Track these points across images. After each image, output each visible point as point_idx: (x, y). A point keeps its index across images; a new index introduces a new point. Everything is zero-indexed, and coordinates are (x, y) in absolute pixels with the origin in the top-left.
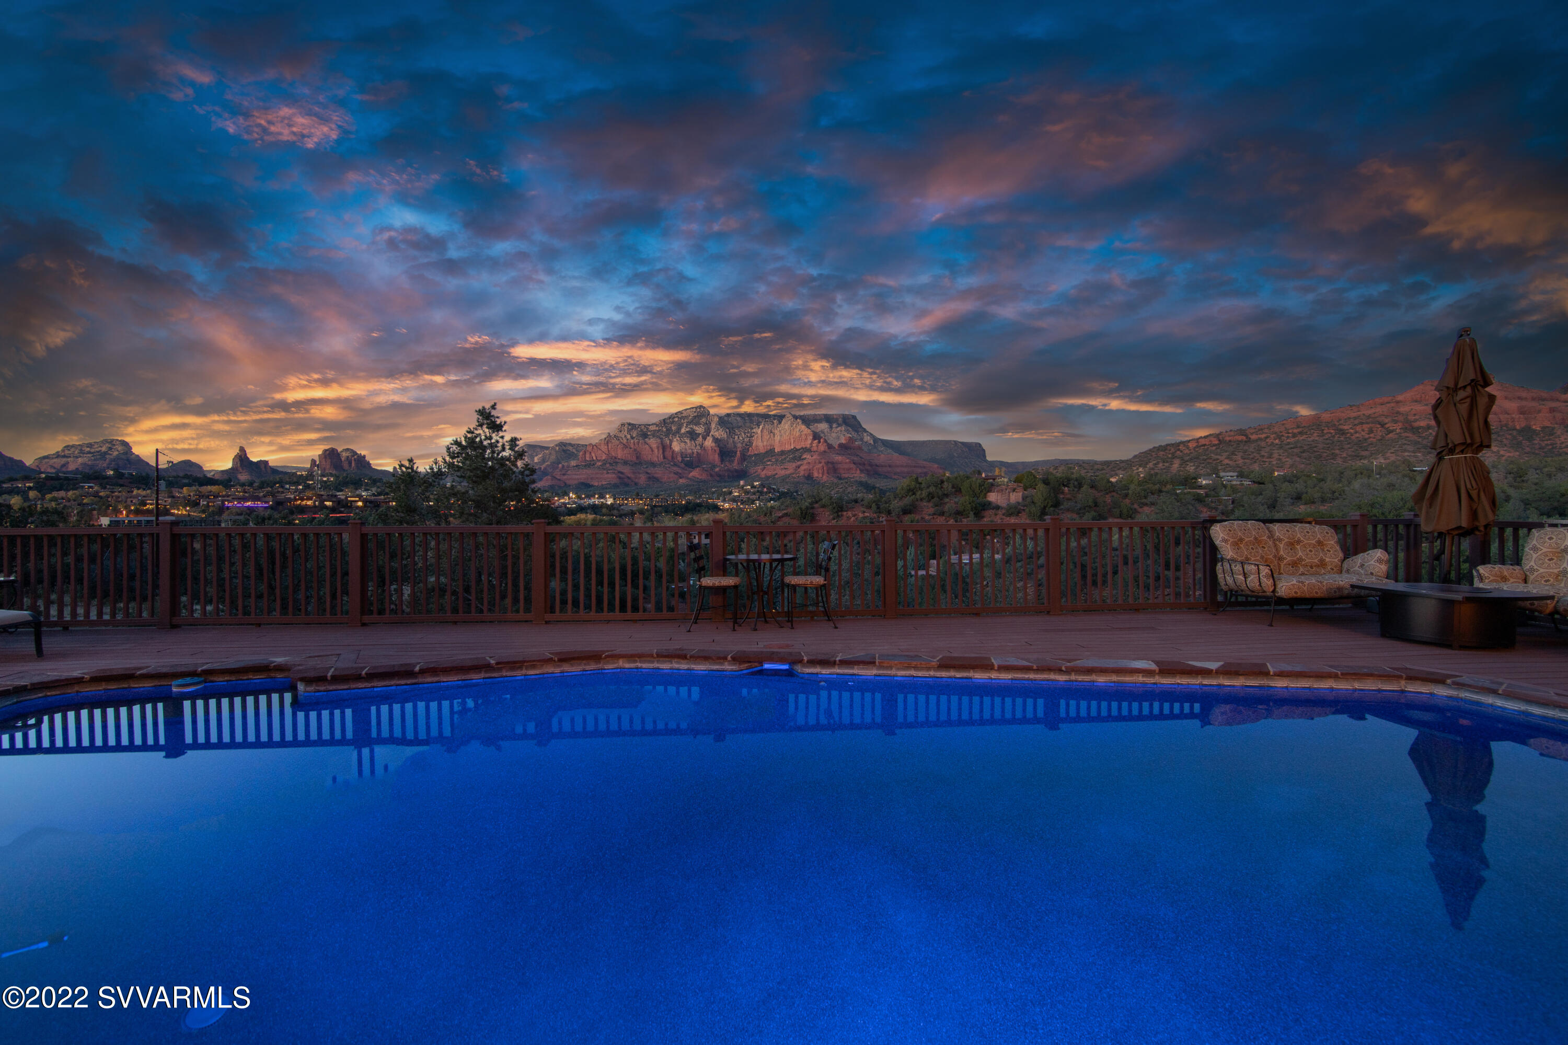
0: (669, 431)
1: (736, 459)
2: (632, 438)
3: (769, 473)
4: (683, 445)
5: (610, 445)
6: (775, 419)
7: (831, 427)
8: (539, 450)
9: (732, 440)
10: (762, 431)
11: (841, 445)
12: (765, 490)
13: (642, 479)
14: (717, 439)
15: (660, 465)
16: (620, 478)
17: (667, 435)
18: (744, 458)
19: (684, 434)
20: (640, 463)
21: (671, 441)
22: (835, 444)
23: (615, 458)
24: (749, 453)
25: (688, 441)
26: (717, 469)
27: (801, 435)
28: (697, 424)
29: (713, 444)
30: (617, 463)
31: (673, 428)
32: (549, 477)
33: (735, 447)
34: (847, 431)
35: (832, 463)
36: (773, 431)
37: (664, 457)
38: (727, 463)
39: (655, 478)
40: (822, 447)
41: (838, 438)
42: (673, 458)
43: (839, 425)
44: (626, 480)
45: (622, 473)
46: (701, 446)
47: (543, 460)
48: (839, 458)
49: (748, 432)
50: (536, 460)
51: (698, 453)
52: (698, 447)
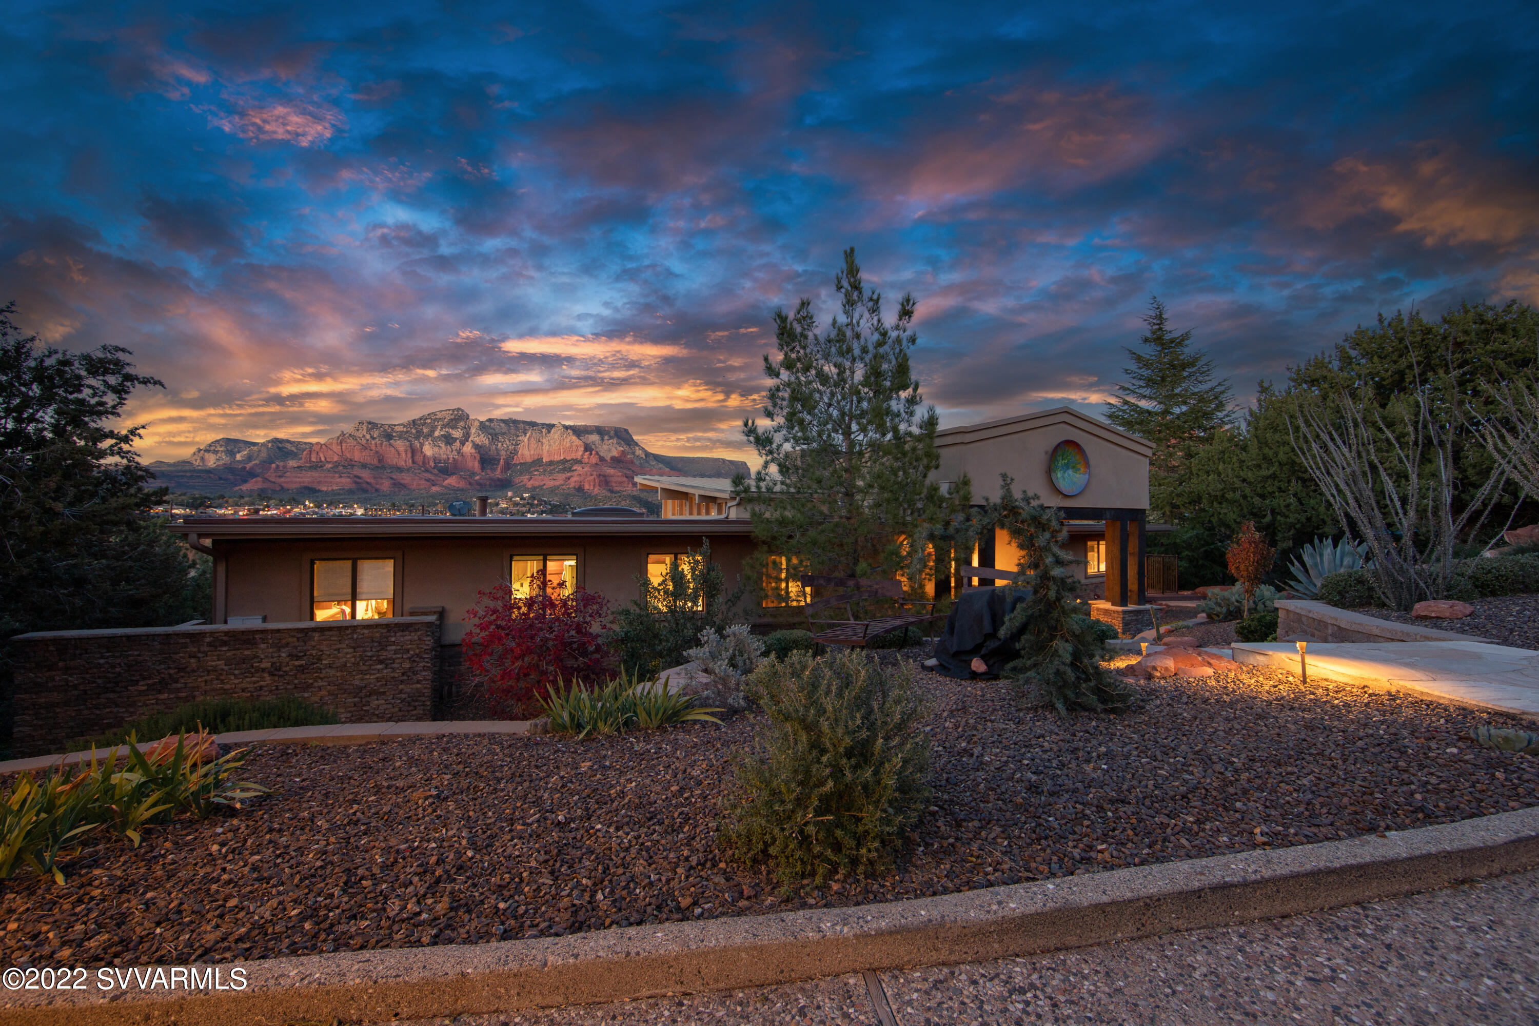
0: (419, 434)
3: (537, 484)
4: (436, 449)
7: (603, 440)
8: (242, 445)
11: (613, 458)
13: (386, 485)
15: (408, 470)
16: (356, 483)
17: (417, 438)
18: (508, 466)
20: (383, 468)
21: (422, 445)
25: (443, 445)
26: (477, 478)
28: (455, 427)
29: (473, 451)
31: (425, 430)
32: (259, 479)
33: (498, 454)
35: (604, 476)
37: (413, 462)
38: (489, 472)
40: (594, 459)
41: (610, 450)
42: (424, 462)
43: (611, 438)
44: (365, 486)
46: (459, 451)
47: (250, 458)
48: (611, 471)
50: (239, 457)
51: (454, 459)
52: (455, 453)
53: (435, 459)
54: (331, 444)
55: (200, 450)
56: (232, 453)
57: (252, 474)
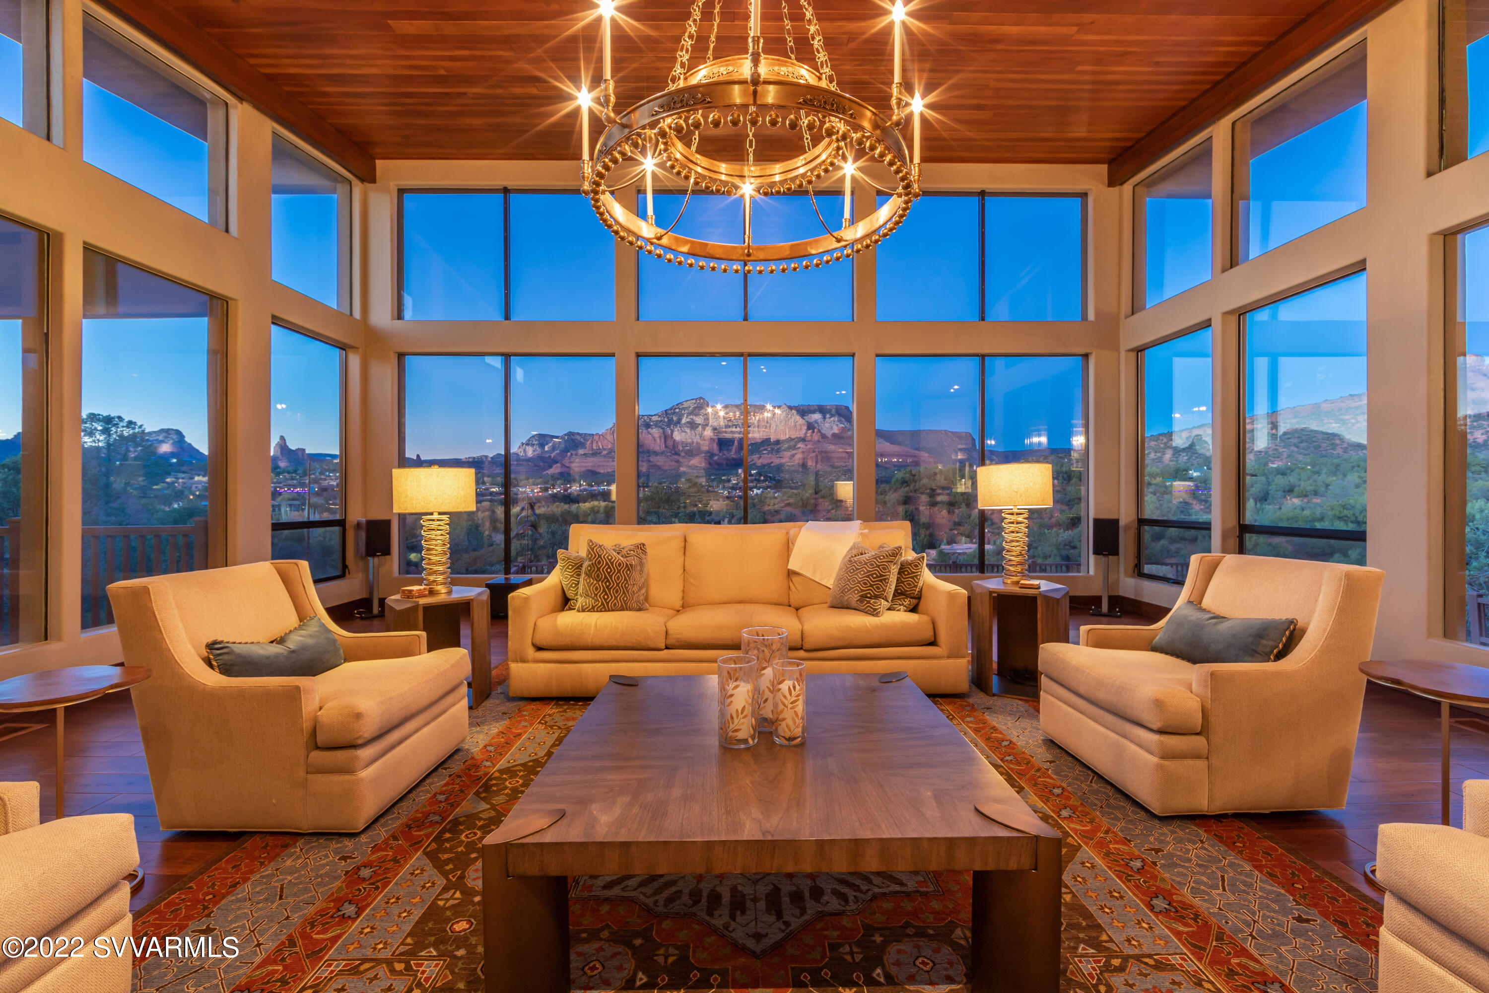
0: (670, 422)
1: (734, 448)
3: (765, 461)
4: (683, 434)
7: (824, 418)
8: (549, 439)
9: (730, 430)
10: (758, 422)
11: (834, 435)
12: (762, 478)
14: (716, 429)
15: (662, 453)
17: (669, 426)
18: (741, 447)
19: (684, 424)
21: (672, 432)
22: (829, 434)
24: (746, 443)
25: (688, 431)
26: (716, 458)
27: (795, 426)
28: (697, 414)
29: (712, 435)
31: (675, 419)
32: (559, 465)
33: (733, 437)
34: (840, 421)
35: (826, 452)
36: (769, 421)
37: (666, 446)
38: (725, 452)
39: (657, 466)
40: (816, 437)
41: (831, 428)
42: (674, 446)
43: (832, 416)
46: (701, 435)
47: (553, 449)
48: (832, 447)
50: (546, 448)
51: (697, 443)
52: (698, 437)
53: (682, 443)
54: (606, 434)
55: (523, 444)
56: (542, 446)
57: (555, 462)
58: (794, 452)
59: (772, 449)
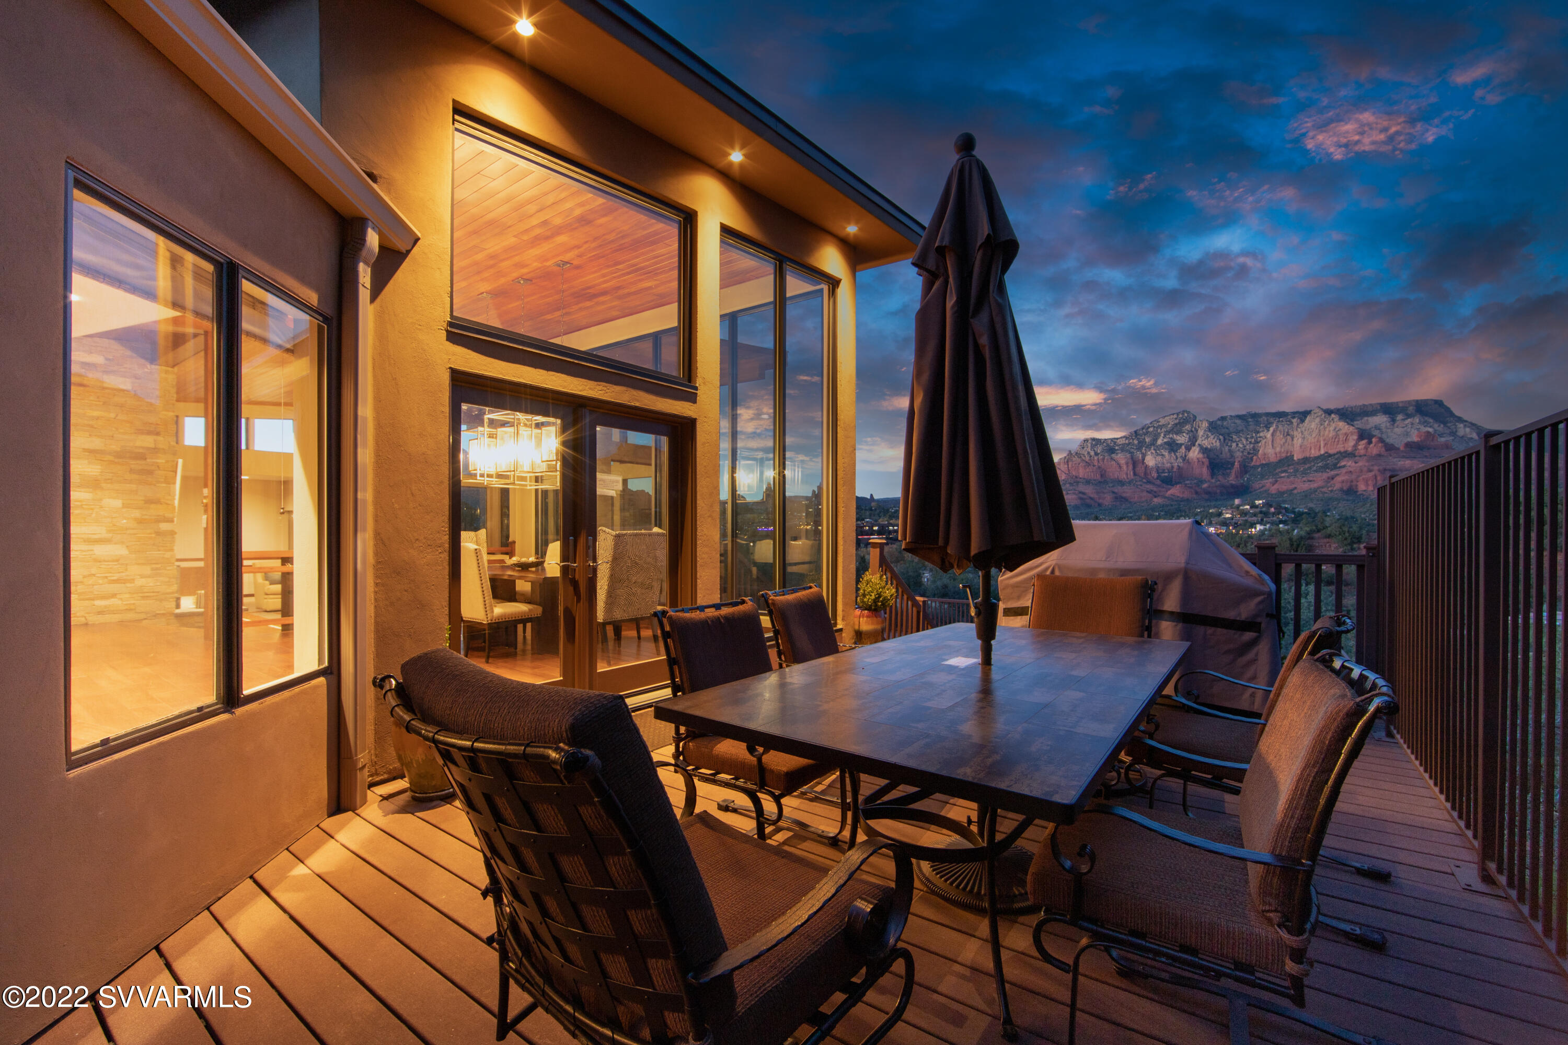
1: (1233, 471)
2: (1096, 454)
5: (1070, 463)
6: (1293, 418)
9: (1227, 448)
10: (1273, 435)
12: (1272, 510)
14: (1206, 449)
19: (1161, 445)
22: (1400, 443)
23: (1076, 477)
24: (1253, 464)
27: (1337, 436)
30: (1078, 483)
34: (1426, 424)
36: (1291, 433)
39: (1122, 498)
45: (1084, 493)
49: (1252, 437)
58: (1333, 473)
59: (1296, 471)
